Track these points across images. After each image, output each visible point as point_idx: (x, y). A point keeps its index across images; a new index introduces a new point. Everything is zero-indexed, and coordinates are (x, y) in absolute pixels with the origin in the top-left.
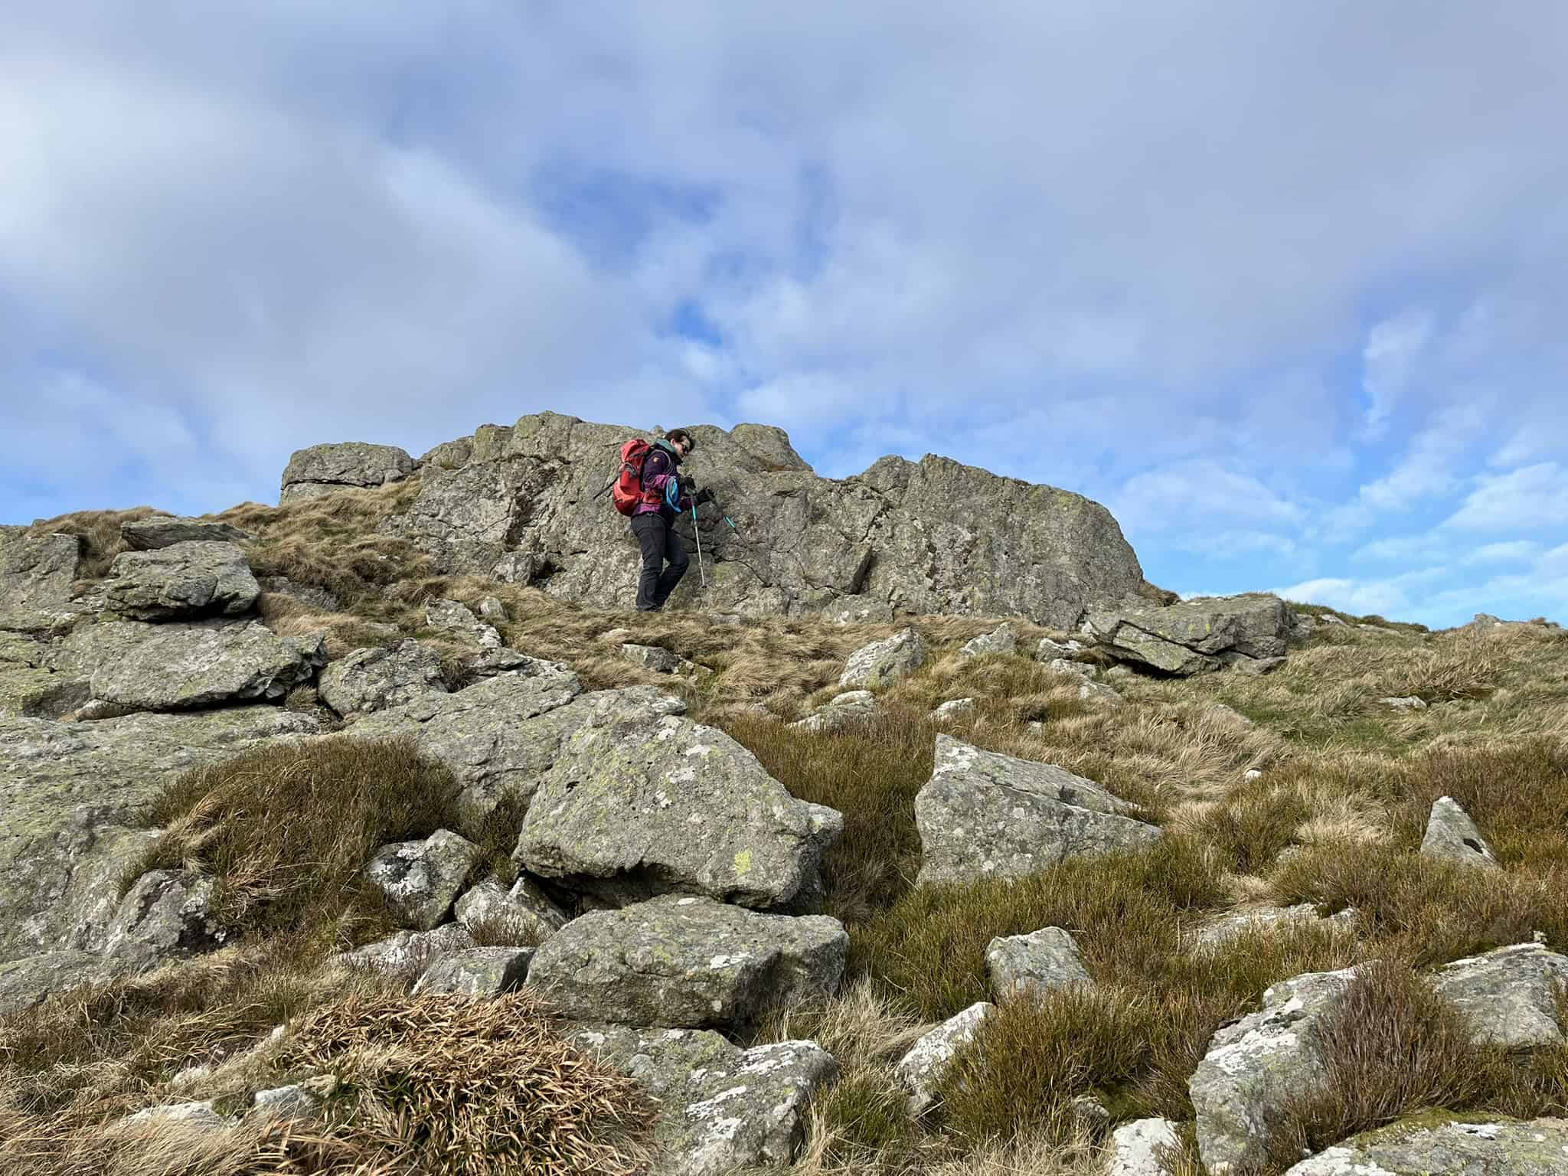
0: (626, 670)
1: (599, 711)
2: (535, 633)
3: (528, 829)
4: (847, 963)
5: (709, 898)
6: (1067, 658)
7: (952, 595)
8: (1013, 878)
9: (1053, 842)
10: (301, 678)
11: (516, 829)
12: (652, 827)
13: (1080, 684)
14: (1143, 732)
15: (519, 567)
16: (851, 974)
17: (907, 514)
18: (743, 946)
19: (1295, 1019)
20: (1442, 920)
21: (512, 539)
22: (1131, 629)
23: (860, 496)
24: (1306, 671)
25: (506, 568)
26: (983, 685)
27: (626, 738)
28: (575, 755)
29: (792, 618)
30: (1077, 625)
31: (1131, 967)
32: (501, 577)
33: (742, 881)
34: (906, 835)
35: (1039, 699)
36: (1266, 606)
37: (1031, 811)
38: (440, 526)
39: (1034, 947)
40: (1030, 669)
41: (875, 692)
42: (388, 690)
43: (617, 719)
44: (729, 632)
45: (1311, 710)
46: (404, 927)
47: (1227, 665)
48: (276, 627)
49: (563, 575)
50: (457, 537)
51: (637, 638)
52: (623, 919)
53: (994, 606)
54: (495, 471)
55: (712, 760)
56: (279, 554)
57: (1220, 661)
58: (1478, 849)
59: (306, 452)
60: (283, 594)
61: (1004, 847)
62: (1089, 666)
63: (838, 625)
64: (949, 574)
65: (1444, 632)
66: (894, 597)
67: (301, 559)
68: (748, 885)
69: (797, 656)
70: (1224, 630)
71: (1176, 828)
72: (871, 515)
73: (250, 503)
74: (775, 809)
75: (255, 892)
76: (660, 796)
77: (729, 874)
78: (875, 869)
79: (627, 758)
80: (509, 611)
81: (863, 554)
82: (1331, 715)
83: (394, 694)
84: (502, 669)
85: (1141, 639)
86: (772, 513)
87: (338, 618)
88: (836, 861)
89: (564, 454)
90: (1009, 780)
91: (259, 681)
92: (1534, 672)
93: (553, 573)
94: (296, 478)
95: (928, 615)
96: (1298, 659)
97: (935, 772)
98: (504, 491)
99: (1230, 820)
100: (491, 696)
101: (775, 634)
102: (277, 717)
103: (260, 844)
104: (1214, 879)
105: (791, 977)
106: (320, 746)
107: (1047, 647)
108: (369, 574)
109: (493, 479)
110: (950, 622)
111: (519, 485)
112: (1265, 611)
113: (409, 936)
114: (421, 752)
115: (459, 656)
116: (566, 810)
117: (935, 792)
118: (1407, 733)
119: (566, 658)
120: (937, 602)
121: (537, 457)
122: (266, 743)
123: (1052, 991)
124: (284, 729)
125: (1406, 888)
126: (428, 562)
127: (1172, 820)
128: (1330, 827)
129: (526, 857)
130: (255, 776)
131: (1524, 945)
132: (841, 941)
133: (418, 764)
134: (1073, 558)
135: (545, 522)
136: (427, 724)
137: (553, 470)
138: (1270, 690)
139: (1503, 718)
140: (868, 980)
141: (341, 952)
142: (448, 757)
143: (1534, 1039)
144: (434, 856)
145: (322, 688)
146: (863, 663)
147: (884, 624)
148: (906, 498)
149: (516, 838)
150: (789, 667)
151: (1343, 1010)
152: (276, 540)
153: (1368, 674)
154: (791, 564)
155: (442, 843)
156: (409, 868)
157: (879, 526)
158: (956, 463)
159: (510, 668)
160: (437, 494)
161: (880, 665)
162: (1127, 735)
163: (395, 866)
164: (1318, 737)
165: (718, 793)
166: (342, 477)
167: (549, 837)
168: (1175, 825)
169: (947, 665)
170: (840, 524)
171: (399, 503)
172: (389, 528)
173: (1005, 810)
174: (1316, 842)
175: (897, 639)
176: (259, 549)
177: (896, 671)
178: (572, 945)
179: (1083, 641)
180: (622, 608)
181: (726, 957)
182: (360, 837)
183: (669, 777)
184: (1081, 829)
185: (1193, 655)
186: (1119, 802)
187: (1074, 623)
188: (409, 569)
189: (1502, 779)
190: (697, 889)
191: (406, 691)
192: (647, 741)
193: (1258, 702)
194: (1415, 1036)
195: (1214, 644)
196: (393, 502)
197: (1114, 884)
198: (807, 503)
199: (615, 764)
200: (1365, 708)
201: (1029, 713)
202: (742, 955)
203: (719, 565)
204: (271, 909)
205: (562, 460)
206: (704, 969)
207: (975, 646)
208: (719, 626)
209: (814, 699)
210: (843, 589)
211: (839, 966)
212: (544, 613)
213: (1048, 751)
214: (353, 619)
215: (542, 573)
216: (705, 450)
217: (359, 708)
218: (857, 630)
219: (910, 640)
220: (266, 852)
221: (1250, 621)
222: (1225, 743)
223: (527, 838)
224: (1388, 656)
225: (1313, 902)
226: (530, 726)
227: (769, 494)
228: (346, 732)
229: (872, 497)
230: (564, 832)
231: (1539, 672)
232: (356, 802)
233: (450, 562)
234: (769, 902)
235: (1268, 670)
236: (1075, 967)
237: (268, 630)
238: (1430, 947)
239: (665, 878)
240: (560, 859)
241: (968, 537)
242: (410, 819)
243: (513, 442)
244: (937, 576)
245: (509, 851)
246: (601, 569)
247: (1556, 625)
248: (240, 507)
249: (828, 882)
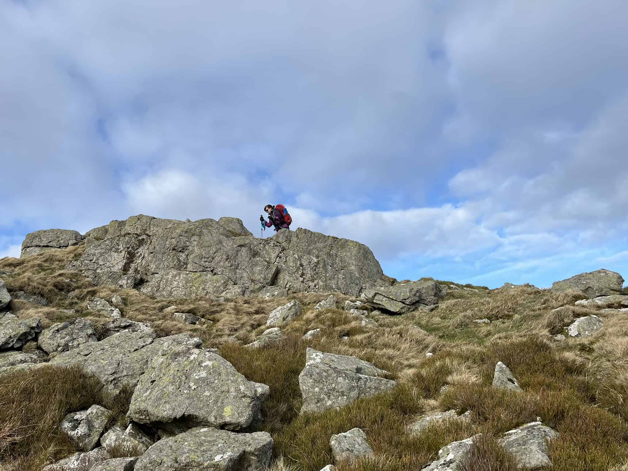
0: (176, 325)
1: (164, 348)
2: (136, 310)
3: (133, 403)
4: (273, 451)
5: (214, 428)
6: (356, 308)
7: (311, 284)
8: (340, 407)
9: (354, 391)
10: (30, 338)
11: (128, 402)
12: (188, 399)
13: (361, 320)
14: (387, 339)
15: (129, 281)
16: (275, 456)
17: (291, 252)
18: (228, 449)
19: (451, 463)
20: (502, 414)
21: (125, 269)
22: (380, 296)
23: (272, 245)
24: (446, 310)
25: (123, 282)
26: (324, 322)
27: (176, 360)
28: (154, 368)
29: (246, 297)
30: (359, 294)
31: (387, 444)
32: (121, 286)
33: (228, 419)
34: (295, 390)
35: (346, 327)
36: (430, 284)
37: (345, 378)
38: (94, 265)
39: (349, 438)
40: (342, 314)
41: (281, 328)
42: (69, 341)
43: (172, 352)
44: (220, 305)
45: (449, 326)
46: (77, 451)
47: (416, 309)
48: (18, 315)
49: (148, 284)
50: (101, 270)
51: (181, 310)
52: (176, 441)
53: (327, 287)
54: (118, 240)
55: (213, 367)
56: (20, 281)
57: (414, 307)
58: (513, 383)
59: (33, 234)
60: (22, 300)
61: (335, 394)
62: (365, 311)
63: (265, 299)
64: (309, 276)
65: (494, 290)
66: (288, 286)
67: (31, 283)
68: (230, 421)
69: (249, 314)
70: (415, 295)
71: (401, 381)
72: (277, 253)
73: (8, 257)
74: (241, 387)
75: (10, 439)
76: (192, 384)
77: (222, 417)
78: (283, 407)
79: (177, 369)
80: (125, 301)
81: (274, 269)
82: (456, 328)
83: (73, 343)
84: (122, 328)
85: (384, 300)
86: (237, 254)
87: (46, 309)
88: (267, 405)
89: (148, 232)
90: (336, 366)
91: (10, 340)
92: (527, 307)
93: (144, 283)
94: (28, 245)
95: (301, 293)
96: (443, 305)
97: (306, 364)
98: (122, 249)
99: (422, 376)
100: (117, 342)
101: (239, 305)
102: (19, 356)
103: (11, 417)
104: (417, 402)
105: (249, 461)
106: (38, 370)
107: (348, 304)
108: (60, 288)
109: (117, 244)
110: (310, 295)
111: (129, 246)
112: (429, 286)
113: (80, 455)
114: (85, 371)
115: (102, 323)
116: (150, 393)
117: (306, 373)
118: (484, 333)
119: (150, 320)
120: (305, 287)
121: (136, 234)
122: (14, 369)
123: (357, 457)
124: (22, 362)
125: (488, 401)
126: (88, 282)
127: (400, 378)
128: (459, 377)
129: (133, 415)
130: (9, 386)
131: (533, 423)
132: (270, 442)
133: (84, 376)
134: (356, 267)
135: (140, 261)
136: (88, 357)
137: (143, 239)
138: (433, 319)
139: (518, 326)
140: (282, 459)
141: (49, 464)
142: (97, 372)
143: (540, 464)
144: (91, 417)
145: (39, 342)
146: (276, 315)
147: (284, 298)
148: (291, 245)
149: (128, 406)
150: (245, 318)
151: (469, 458)
152: (19, 274)
153: (469, 310)
154: (245, 275)
155: (94, 411)
156: (79, 424)
157: (280, 257)
158: (309, 231)
159: (125, 327)
160: (93, 251)
161: (283, 316)
162: (380, 341)
163: (73, 423)
164: (452, 337)
165: (216, 381)
166: (49, 244)
167: (143, 406)
168: (401, 379)
169: (310, 315)
170: (265, 257)
171: (75, 255)
172: (71, 267)
173: (335, 379)
174: (454, 383)
175: (289, 305)
176: (11, 279)
177: (289, 318)
178: (154, 456)
179: (361, 301)
180: (173, 297)
181: (221, 455)
182: (57, 411)
183: (195, 376)
184: (365, 384)
185: (404, 305)
186: (379, 370)
187: (358, 292)
188: (80, 285)
189: (520, 353)
190: (208, 424)
191: (78, 341)
192: (186, 361)
193: (429, 324)
194: (496, 467)
195: (411, 300)
196: (72, 255)
197: (379, 408)
198: (251, 249)
199: (172, 372)
200: (468, 324)
201: (342, 333)
202: (229, 454)
203: (215, 276)
204: (17, 446)
205: (147, 235)
206: (212, 462)
207: (320, 305)
208: (215, 303)
209: (256, 332)
210: (267, 284)
211: (270, 454)
212: (140, 301)
213: (351, 350)
214: (54, 309)
215: (139, 283)
216: (208, 229)
217: (57, 350)
218: (272, 301)
219: (295, 305)
220: (14, 420)
221: (424, 291)
222: (418, 342)
223: (132, 407)
224: (475, 303)
225: (455, 409)
226: (134, 355)
227: (235, 246)
228: (50, 363)
229: (277, 246)
230: (150, 403)
231: (528, 307)
232: (55, 395)
233: (98, 280)
234: (239, 427)
235: (432, 310)
236: (366, 445)
237: (14, 316)
238: (499, 426)
239: (194, 420)
240: (148, 416)
241: (316, 260)
242: (80, 401)
243: (126, 227)
244: (304, 277)
245: (125, 413)
246: (164, 281)
247: (533, 286)
248: (3, 259)
249: (264, 414)
